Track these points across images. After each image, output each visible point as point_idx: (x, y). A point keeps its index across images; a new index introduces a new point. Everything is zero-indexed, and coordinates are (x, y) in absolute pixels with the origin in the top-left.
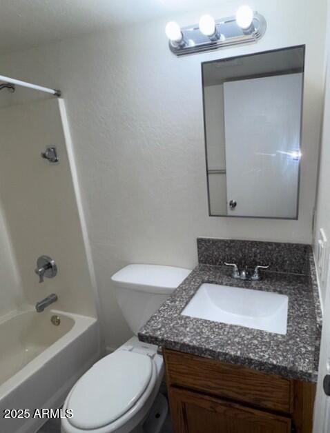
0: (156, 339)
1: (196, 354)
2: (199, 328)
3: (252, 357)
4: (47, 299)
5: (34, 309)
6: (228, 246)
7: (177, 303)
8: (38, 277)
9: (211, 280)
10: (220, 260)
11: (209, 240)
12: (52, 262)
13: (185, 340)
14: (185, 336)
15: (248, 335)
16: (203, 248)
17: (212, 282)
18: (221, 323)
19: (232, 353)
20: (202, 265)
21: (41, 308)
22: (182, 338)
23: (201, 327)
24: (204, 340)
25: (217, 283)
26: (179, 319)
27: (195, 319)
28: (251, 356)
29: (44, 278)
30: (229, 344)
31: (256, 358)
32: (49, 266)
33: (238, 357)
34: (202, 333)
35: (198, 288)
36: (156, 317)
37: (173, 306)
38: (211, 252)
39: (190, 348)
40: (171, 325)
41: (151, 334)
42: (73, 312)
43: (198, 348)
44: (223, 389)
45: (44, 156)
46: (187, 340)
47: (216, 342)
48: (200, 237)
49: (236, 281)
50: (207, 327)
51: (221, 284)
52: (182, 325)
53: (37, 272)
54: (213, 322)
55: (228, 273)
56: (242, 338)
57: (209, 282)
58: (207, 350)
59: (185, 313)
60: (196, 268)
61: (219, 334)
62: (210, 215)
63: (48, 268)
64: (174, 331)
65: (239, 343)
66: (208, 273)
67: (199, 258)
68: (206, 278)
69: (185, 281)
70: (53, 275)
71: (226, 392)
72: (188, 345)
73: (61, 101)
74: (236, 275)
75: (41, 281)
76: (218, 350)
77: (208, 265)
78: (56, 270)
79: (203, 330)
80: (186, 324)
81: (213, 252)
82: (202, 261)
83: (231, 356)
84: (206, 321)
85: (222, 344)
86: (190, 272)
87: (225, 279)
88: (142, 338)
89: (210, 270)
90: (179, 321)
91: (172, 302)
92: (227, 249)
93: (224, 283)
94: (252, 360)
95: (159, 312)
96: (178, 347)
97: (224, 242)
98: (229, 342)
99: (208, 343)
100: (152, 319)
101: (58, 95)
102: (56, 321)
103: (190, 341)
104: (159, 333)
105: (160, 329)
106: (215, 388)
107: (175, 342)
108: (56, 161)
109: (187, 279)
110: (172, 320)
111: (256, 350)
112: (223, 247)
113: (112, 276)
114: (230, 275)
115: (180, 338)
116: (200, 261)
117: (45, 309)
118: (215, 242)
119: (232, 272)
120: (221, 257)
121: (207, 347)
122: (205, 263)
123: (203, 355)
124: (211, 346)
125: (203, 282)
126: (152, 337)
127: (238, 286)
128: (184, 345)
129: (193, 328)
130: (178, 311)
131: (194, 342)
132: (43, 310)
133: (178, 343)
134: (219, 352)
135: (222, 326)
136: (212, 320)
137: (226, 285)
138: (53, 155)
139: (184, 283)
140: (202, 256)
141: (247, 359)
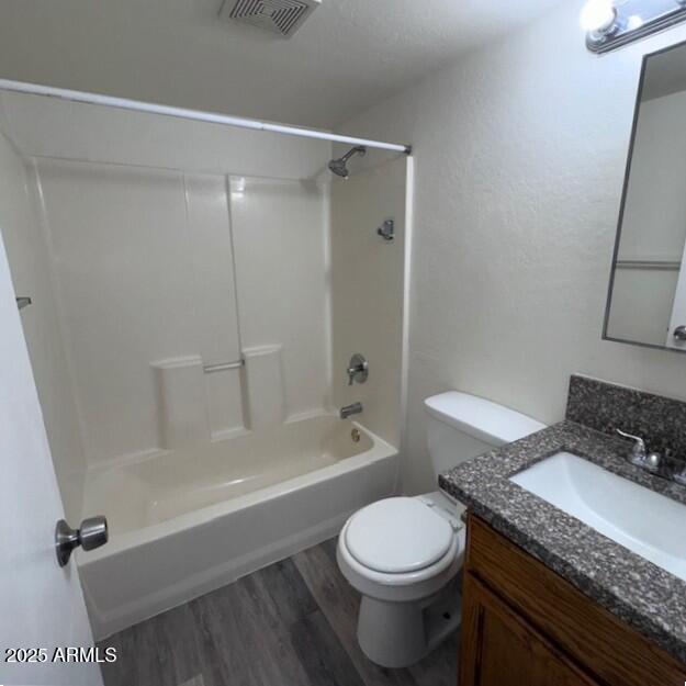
0: (461, 492)
1: (515, 541)
2: (530, 508)
3: (617, 594)
4: (351, 406)
5: (338, 413)
6: (634, 404)
7: (507, 460)
8: (348, 379)
9: (580, 450)
10: (610, 425)
11: (594, 384)
12: (365, 364)
13: (502, 512)
14: (504, 507)
15: (625, 559)
16: (581, 395)
17: (581, 455)
18: (573, 518)
19: (579, 568)
20: (570, 422)
21: (345, 415)
22: (499, 507)
23: (535, 508)
24: (533, 526)
25: (590, 459)
26: (503, 483)
27: (528, 493)
28: (615, 589)
29: (354, 382)
30: (578, 553)
31: (626, 600)
32: (361, 368)
33: (589, 579)
34: (535, 516)
35: (550, 455)
36: (469, 466)
37: (498, 462)
38: (595, 406)
39: (507, 527)
40: (488, 485)
41: (456, 483)
42: (374, 432)
43: (519, 533)
44: (550, 620)
45: (380, 232)
46: (505, 513)
47: (554, 539)
48: (577, 374)
49: (634, 470)
50: (545, 512)
51: (600, 463)
52: (504, 492)
53: (348, 372)
54: (560, 511)
55: (621, 451)
56: (609, 558)
57: (574, 452)
58: (533, 542)
59: (515, 480)
60: (557, 425)
61: (565, 532)
62: (605, 337)
63: (359, 370)
64: (490, 493)
65: (598, 561)
66: (578, 439)
67: (569, 410)
68: (571, 445)
69: (530, 436)
70: (363, 381)
71: (554, 628)
72: (505, 521)
73: (410, 160)
74: (637, 460)
75: (351, 383)
76: (554, 551)
77: (583, 427)
78: (367, 374)
79: (538, 513)
80: (511, 493)
81: (600, 407)
82: (573, 416)
83: (575, 570)
84: (546, 504)
85: (565, 547)
86: (544, 427)
87: (611, 459)
88: (443, 484)
89: (584, 435)
90: (501, 485)
91: (500, 455)
92: (630, 409)
93: (606, 465)
94: (616, 598)
95: (476, 461)
96: (489, 517)
97: (629, 394)
98: (580, 551)
99: (540, 535)
100: (462, 465)
101: (408, 152)
102: (356, 436)
103: (510, 517)
104: (467, 486)
105: (470, 483)
106: (537, 612)
107: (485, 507)
108: (391, 238)
109: (535, 435)
110: (491, 479)
111: (632, 589)
112: (624, 402)
113: (426, 397)
114: (625, 456)
115: (496, 507)
116: (568, 416)
117: (349, 417)
118: (606, 389)
119: (631, 451)
120: (614, 420)
121: (535, 538)
122: (578, 421)
123: (525, 547)
124: (542, 540)
125: (563, 449)
126: (456, 488)
127: (636, 480)
128: (498, 517)
129: (520, 503)
130: (504, 473)
131: (516, 521)
132: (345, 417)
133: (490, 511)
134: (554, 556)
135: (577, 524)
136: (558, 506)
137: (610, 469)
138: (389, 231)
139: (529, 438)
140: (575, 407)
141: (607, 592)
